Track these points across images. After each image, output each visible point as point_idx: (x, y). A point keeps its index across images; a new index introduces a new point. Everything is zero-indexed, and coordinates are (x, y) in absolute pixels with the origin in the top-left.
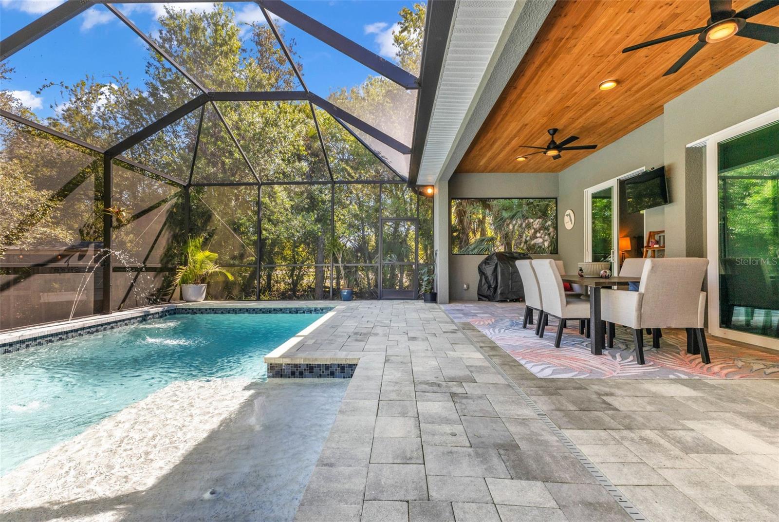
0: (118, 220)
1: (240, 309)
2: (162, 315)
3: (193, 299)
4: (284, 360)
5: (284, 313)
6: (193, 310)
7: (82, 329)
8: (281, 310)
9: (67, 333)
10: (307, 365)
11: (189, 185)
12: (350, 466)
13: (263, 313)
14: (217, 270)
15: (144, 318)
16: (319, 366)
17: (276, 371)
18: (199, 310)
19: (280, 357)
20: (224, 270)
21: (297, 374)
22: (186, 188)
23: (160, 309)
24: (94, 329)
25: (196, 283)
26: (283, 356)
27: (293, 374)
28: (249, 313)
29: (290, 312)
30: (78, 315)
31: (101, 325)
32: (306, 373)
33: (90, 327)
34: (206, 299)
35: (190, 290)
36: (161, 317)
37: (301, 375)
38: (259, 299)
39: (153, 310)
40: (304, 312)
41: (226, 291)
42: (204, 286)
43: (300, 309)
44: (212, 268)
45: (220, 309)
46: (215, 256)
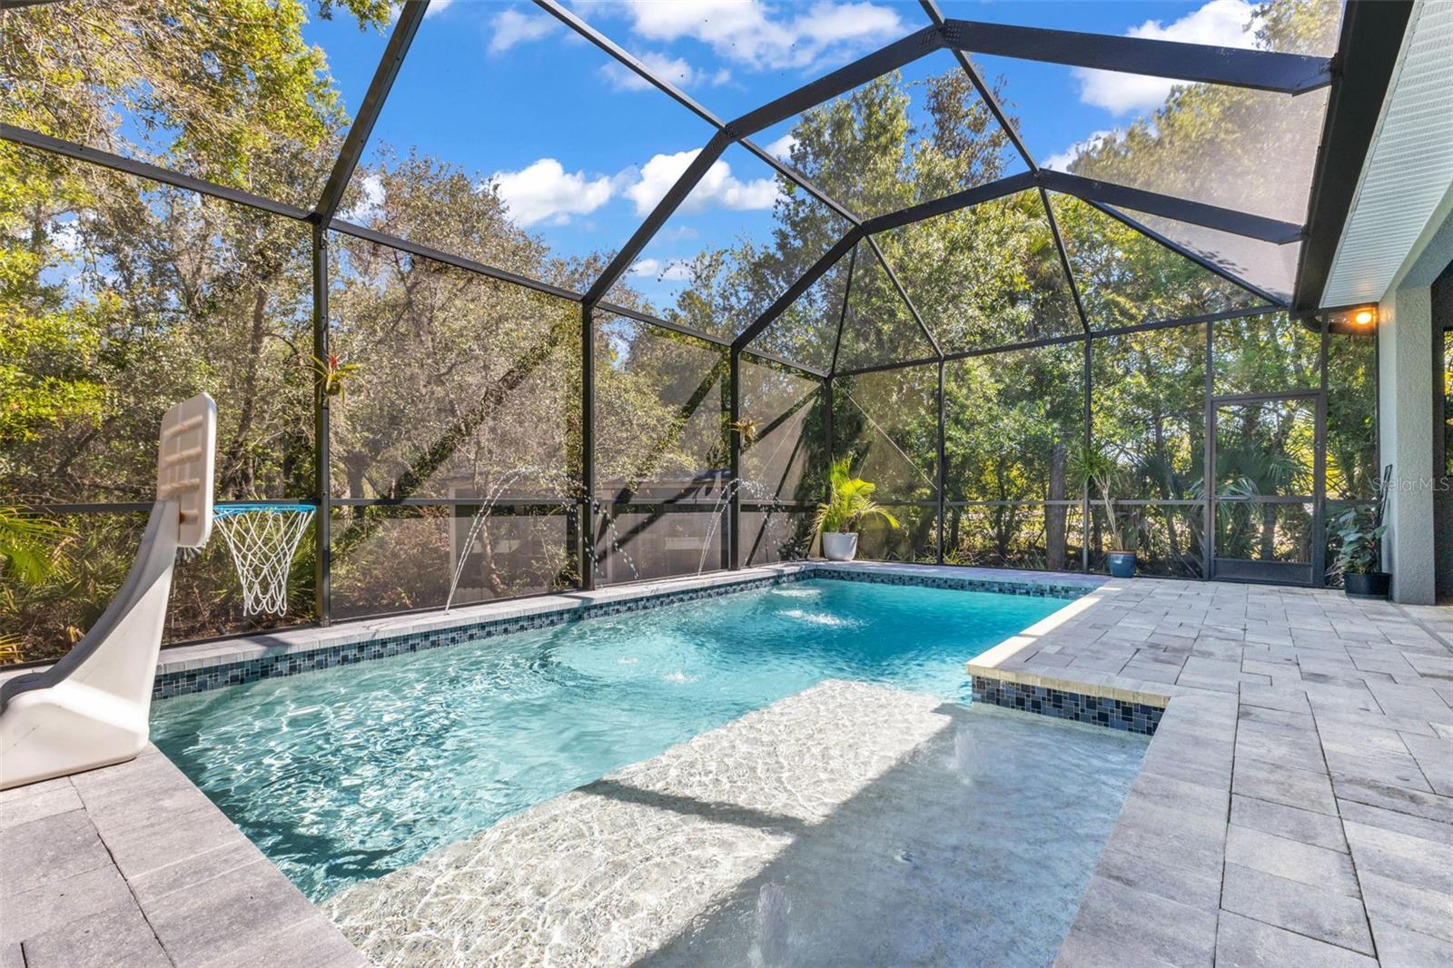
0: (747, 438)
1: (911, 578)
2: (800, 577)
3: (839, 555)
4: (1003, 673)
5: (987, 590)
6: (839, 573)
7: (712, 588)
8: (983, 585)
9: (696, 591)
10: (1049, 690)
11: (832, 375)
12: (1173, 898)
13: (950, 587)
14: (874, 510)
15: (777, 580)
16: (1073, 697)
17: (987, 690)
18: (849, 573)
19: (995, 668)
20: (883, 511)
21: (1028, 703)
22: (827, 380)
23: (795, 569)
24: (723, 590)
25: (842, 531)
26: (1001, 667)
27: (1020, 703)
28: (927, 586)
29: (1001, 591)
30: (708, 568)
31: (731, 585)
32: (1047, 706)
33: (719, 587)
34: (856, 557)
35: (835, 541)
36: (797, 580)
37: (1036, 707)
38: (941, 563)
39: (789, 568)
40: (1028, 593)
41: (887, 546)
42: (854, 536)
43: (1020, 586)
44: (865, 508)
45: (878, 575)
46: (871, 487)
